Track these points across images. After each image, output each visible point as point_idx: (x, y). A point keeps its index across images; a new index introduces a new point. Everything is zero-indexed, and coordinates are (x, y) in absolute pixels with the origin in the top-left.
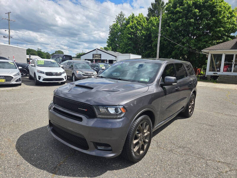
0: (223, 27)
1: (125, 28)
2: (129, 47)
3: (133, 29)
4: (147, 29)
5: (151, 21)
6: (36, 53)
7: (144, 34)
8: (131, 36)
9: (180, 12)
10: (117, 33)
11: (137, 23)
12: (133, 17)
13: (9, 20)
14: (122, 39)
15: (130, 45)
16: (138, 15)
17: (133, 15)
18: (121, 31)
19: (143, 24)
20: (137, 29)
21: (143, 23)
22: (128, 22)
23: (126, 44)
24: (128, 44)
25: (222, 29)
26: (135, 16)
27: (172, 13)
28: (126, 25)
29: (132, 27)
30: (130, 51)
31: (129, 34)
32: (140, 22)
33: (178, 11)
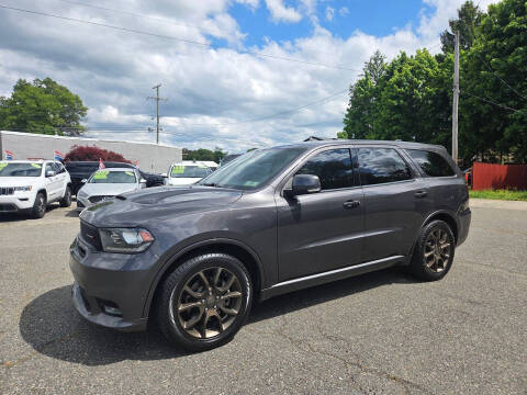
1: (385, 85)
3: (404, 86)
4: (441, 82)
5: (450, 61)
6: (212, 157)
7: (430, 94)
8: (399, 102)
9: (518, 31)
10: (366, 99)
11: (412, 71)
12: (403, 59)
13: (158, 99)
14: (378, 111)
15: (397, 121)
16: (415, 54)
17: (404, 54)
18: (376, 92)
19: (428, 72)
20: (414, 85)
21: (429, 70)
22: (391, 73)
23: (388, 121)
24: (391, 121)
26: (408, 56)
27: (499, 35)
28: (387, 78)
29: (399, 84)
31: (393, 98)
33: (512, 28)
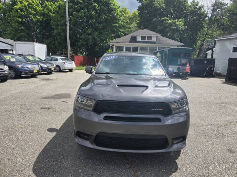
0: (118, 24)
2: (22, 34)
3: (24, 12)
4: (43, 15)
5: (46, 5)
7: (39, 20)
8: (22, 20)
11: (28, 5)
14: (9, 23)
19: (36, 8)
24: (19, 30)
25: (118, 25)
28: (12, 5)
29: (21, 10)
30: (23, 39)
31: (19, 17)
32: (31, 4)
